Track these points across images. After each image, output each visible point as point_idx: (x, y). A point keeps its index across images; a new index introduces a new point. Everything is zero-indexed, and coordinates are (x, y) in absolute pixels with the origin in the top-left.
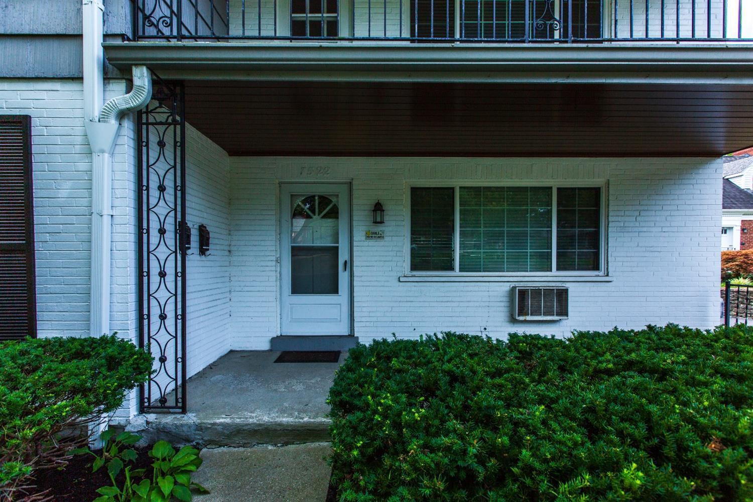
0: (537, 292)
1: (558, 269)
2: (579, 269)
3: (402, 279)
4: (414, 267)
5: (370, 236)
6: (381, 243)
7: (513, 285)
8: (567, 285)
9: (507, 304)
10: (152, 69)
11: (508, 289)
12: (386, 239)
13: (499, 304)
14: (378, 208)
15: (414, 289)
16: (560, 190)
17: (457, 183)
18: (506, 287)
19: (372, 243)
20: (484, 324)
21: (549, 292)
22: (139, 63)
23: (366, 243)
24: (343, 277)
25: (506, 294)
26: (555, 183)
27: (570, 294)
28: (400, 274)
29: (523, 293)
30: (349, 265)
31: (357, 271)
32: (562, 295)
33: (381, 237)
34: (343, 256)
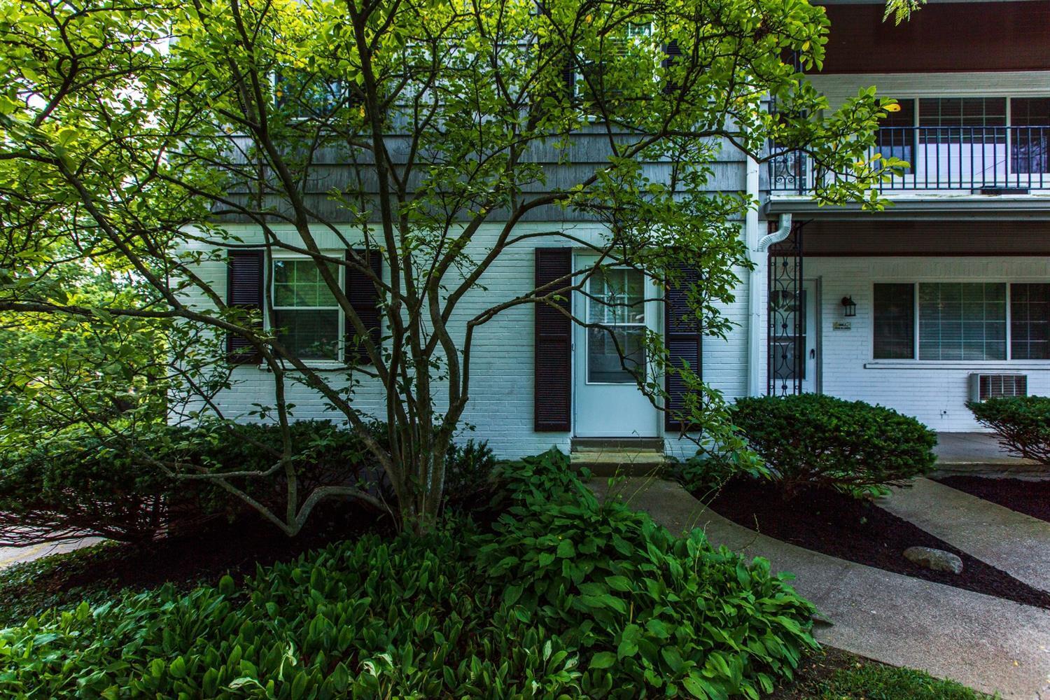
0: (997, 379)
1: (1013, 358)
2: (1031, 358)
3: (868, 366)
4: (877, 355)
5: (838, 327)
6: (847, 333)
7: (971, 372)
8: (1023, 373)
9: (966, 390)
10: (794, 215)
11: (966, 376)
12: (853, 330)
13: (957, 390)
14: (847, 302)
15: (878, 375)
16: (1013, 285)
17: (917, 279)
18: (965, 374)
19: (839, 333)
20: (944, 409)
21: (1008, 379)
22: (786, 212)
23: (834, 333)
24: (810, 364)
25: (965, 380)
26: (1008, 279)
27: (1029, 381)
28: (864, 362)
29: (984, 380)
30: (817, 353)
31: (825, 359)
32: (1021, 382)
33: (849, 328)
34: (810, 344)
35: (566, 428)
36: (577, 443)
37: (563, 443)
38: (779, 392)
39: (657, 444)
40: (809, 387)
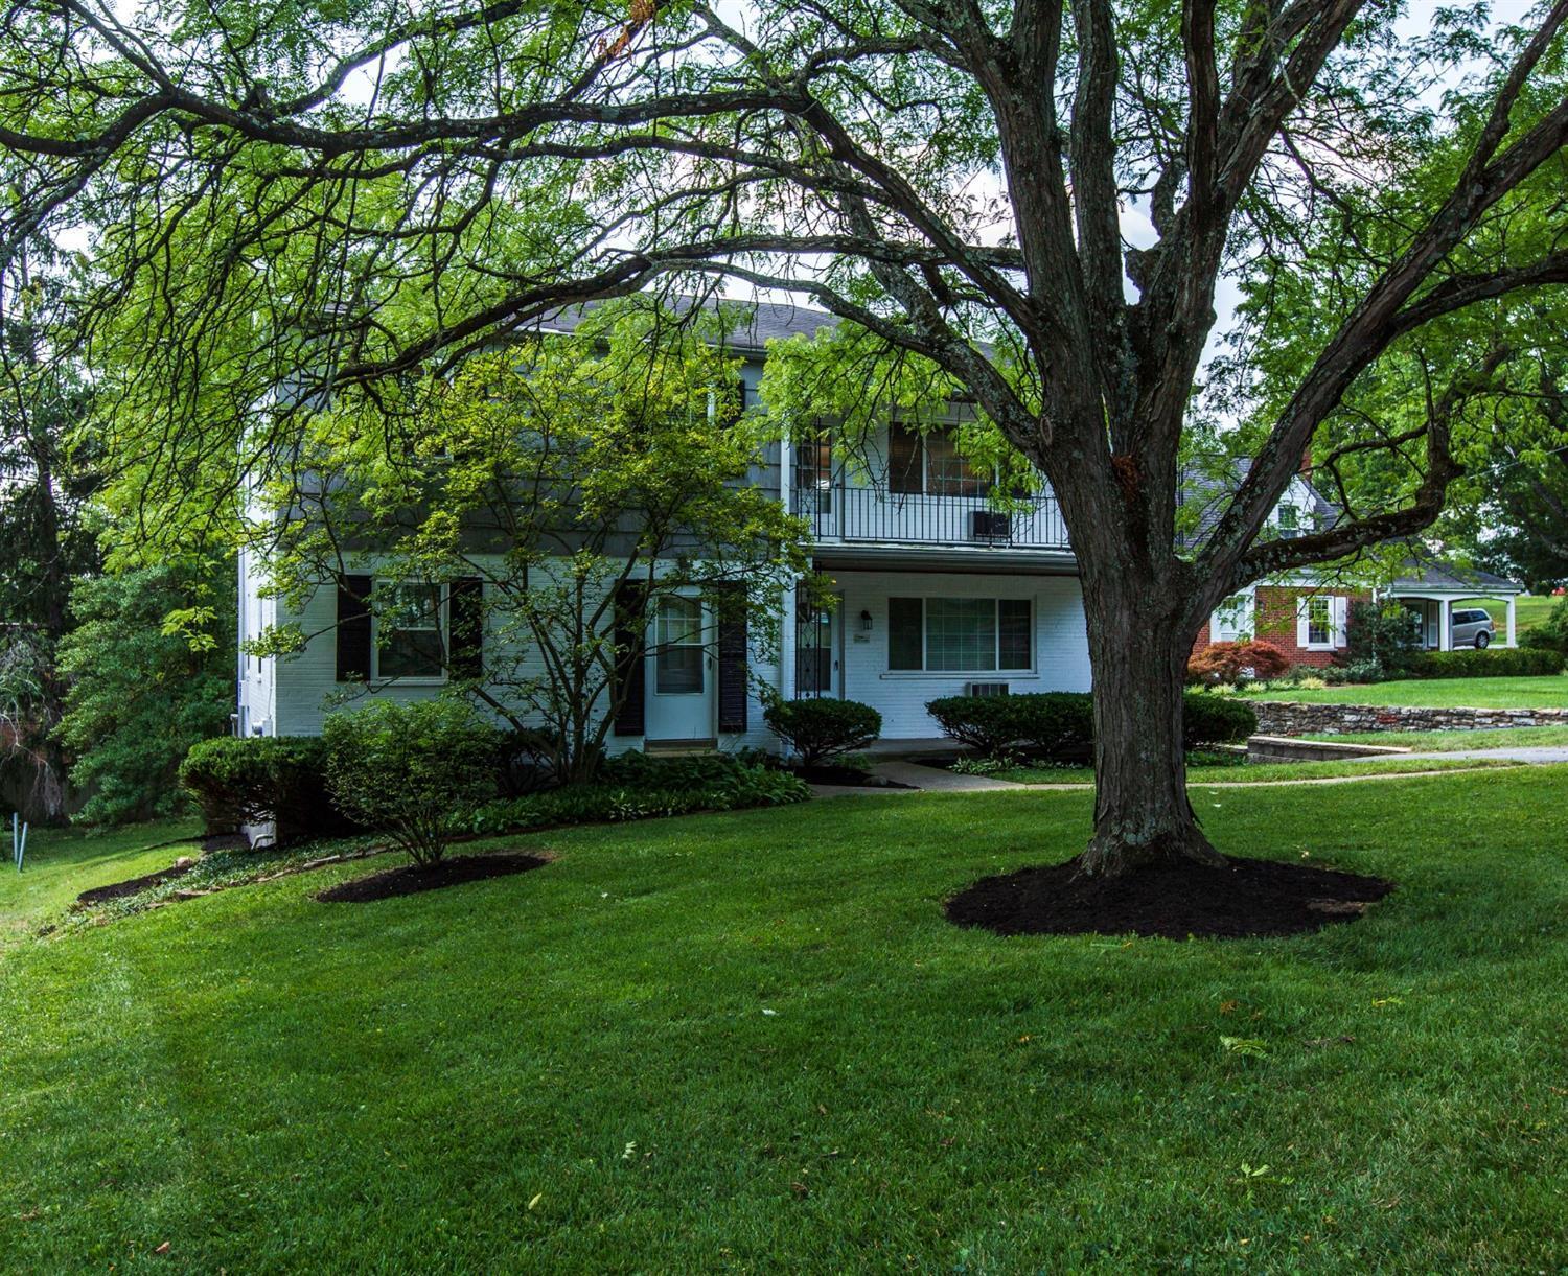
1: (1001, 668)
2: (1016, 669)
3: (883, 677)
4: (891, 667)
5: (858, 639)
6: (865, 646)
7: (967, 681)
8: (1006, 679)
11: (963, 685)
12: (870, 642)
14: (865, 616)
15: (891, 685)
16: (1001, 602)
17: (924, 594)
18: (962, 683)
19: (859, 645)
21: (994, 686)
23: (855, 646)
24: (834, 675)
26: (997, 596)
27: (1009, 689)
28: (880, 673)
29: (976, 688)
30: (841, 665)
31: (847, 670)
32: (1005, 687)
33: (867, 641)
34: (835, 657)
35: (641, 732)
36: (648, 744)
37: (638, 745)
38: (804, 697)
39: (713, 743)
40: (832, 694)
